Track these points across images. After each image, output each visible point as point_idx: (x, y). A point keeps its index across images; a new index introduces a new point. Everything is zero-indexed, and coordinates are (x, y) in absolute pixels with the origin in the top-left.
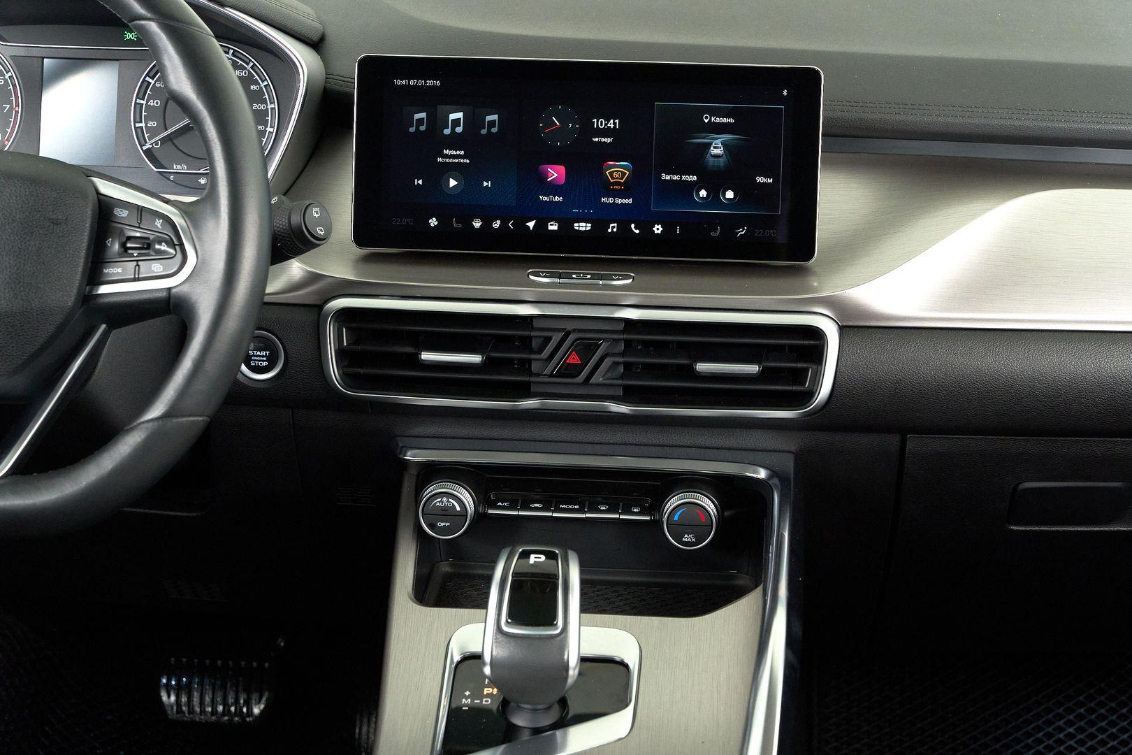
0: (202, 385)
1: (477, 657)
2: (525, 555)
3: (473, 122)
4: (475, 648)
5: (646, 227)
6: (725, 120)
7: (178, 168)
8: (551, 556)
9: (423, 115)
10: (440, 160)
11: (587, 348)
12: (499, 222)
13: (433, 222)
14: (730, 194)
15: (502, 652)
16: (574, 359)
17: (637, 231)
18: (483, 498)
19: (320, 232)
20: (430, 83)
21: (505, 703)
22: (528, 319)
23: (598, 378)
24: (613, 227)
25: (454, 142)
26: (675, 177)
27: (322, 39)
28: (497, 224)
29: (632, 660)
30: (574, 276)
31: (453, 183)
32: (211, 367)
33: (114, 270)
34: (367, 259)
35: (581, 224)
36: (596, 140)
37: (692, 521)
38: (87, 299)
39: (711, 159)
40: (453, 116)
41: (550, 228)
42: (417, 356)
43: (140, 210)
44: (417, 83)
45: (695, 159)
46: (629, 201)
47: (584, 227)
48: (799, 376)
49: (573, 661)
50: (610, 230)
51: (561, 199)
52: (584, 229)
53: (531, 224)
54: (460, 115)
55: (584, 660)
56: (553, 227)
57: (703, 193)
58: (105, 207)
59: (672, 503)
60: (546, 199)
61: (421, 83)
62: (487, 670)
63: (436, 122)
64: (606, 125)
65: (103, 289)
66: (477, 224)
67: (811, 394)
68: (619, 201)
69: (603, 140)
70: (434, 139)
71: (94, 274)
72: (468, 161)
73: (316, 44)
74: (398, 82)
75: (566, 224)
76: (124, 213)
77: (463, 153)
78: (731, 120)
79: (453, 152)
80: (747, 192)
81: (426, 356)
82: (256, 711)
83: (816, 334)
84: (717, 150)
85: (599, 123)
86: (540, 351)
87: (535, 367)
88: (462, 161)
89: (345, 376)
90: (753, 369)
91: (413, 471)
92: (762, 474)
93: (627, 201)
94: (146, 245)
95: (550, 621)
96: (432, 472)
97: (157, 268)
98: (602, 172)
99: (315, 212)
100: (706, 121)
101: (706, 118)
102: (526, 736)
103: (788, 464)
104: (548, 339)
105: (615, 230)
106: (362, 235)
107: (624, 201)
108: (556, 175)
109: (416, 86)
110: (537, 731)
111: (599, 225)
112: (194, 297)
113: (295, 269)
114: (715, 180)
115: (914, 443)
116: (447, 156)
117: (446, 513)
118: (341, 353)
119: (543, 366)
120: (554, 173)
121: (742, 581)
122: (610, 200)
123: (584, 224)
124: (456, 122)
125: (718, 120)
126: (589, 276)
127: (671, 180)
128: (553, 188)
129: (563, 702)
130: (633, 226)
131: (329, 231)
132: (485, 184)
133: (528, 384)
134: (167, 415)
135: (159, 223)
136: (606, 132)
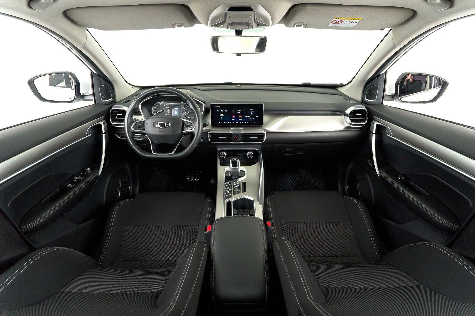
0: (196, 142)
1: (229, 171)
2: (233, 159)
3: (224, 111)
4: (228, 170)
5: (244, 122)
7: (189, 118)
8: (236, 159)
9: (218, 110)
10: (220, 115)
11: (238, 136)
13: (220, 123)
14: (253, 118)
15: (231, 170)
16: (237, 137)
18: (227, 154)
19: (208, 124)
21: (232, 176)
22: (231, 133)
23: (239, 140)
24: (240, 122)
25: (222, 113)
27: (205, 102)
28: (227, 123)
29: (245, 171)
30: (236, 128)
31: (222, 118)
32: (197, 140)
33: (185, 129)
34: (212, 127)
37: (250, 155)
38: (182, 132)
43: (188, 122)
45: (249, 114)
46: (242, 119)
48: (262, 138)
49: (240, 171)
53: (231, 122)
55: (241, 171)
56: (233, 123)
57: (250, 118)
58: (183, 122)
59: (248, 153)
62: (230, 172)
63: (220, 111)
65: (184, 131)
66: (225, 123)
67: (263, 140)
70: (219, 113)
71: (183, 130)
72: (223, 116)
73: (204, 103)
74: (215, 107)
75: (235, 122)
76: (186, 122)
78: (253, 110)
80: (255, 118)
81: (220, 138)
82: (198, 180)
83: (264, 134)
84: (252, 113)
85: (238, 111)
86: (233, 136)
87: (232, 138)
89: (210, 140)
90: (257, 138)
91: (218, 151)
92: (258, 149)
94: (189, 126)
95: (237, 166)
96: (221, 151)
97: (190, 129)
98: (239, 116)
99: (207, 122)
101: (250, 110)
102: (234, 179)
103: (261, 148)
104: (234, 135)
106: (212, 125)
110: (235, 179)
111: (239, 122)
112: (195, 132)
113: (204, 128)
114: (251, 117)
115: (275, 145)
117: (223, 155)
118: (210, 138)
119: (233, 138)
120: (233, 117)
121: (256, 161)
122: (240, 119)
124: (222, 111)
126: (238, 128)
127: (247, 117)
128: (233, 118)
129: (238, 176)
130: (242, 122)
131: (209, 124)
132: (226, 118)
133: (231, 141)
134: (192, 145)
135: (190, 123)
136: (239, 112)
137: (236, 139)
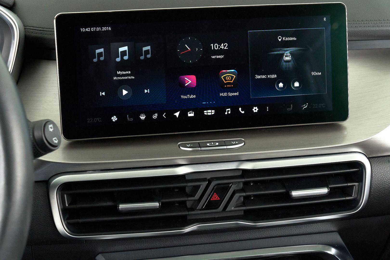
5: (248, 109)
6: (291, 39)
9: (102, 50)
10: (115, 78)
11: (223, 190)
12: (156, 114)
13: (114, 119)
14: (297, 84)
16: (216, 197)
17: (243, 112)
20: (104, 29)
22: (183, 177)
23: (231, 207)
24: (228, 111)
25: (123, 66)
26: (264, 77)
27: (14, 3)
30: (208, 144)
31: (125, 92)
35: (209, 111)
36: (213, 57)
39: (284, 64)
40: (121, 49)
41: (189, 115)
42: (116, 207)
44: (96, 29)
46: (237, 94)
47: (210, 112)
50: (226, 113)
51: (195, 96)
52: (210, 114)
53: (177, 114)
54: (126, 48)
56: (191, 115)
57: (281, 85)
60: (185, 97)
61: (98, 29)
63: (111, 54)
64: (219, 47)
66: (143, 117)
68: (231, 94)
69: (218, 57)
70: (110, 65)
72: (133, 78)
73: (11, 7)
74: (83, 30)
75: (199, 112)
77: (130, 72)
78: (295, 39)
79: (124, 73)
81: (122, 206)
84: (288, 58)
85: (215, 46)
86: (193, 195)
88: (130, 77)
89: (69, 225)
90: (325, 191)
93: (235, 94)
100: (280, 40)
101: (280, 38)
105: (229, 113)
107: (233, 94)
108: (190, 82)
109: (95, 32)
111: (220, 110)
116: (119, 75)
118: (64, 211)
120: (189, 80)
122: (225, 94)
123: (210, 111)
124: (124, 53)
125: (287, 39)
126: (217, 144)
127: (261, 79)
128: (189, 90)
130: (240, 109)
132: (146, 91)
133: (185, 217)
136: (220, 52)
137: (212, 205)
